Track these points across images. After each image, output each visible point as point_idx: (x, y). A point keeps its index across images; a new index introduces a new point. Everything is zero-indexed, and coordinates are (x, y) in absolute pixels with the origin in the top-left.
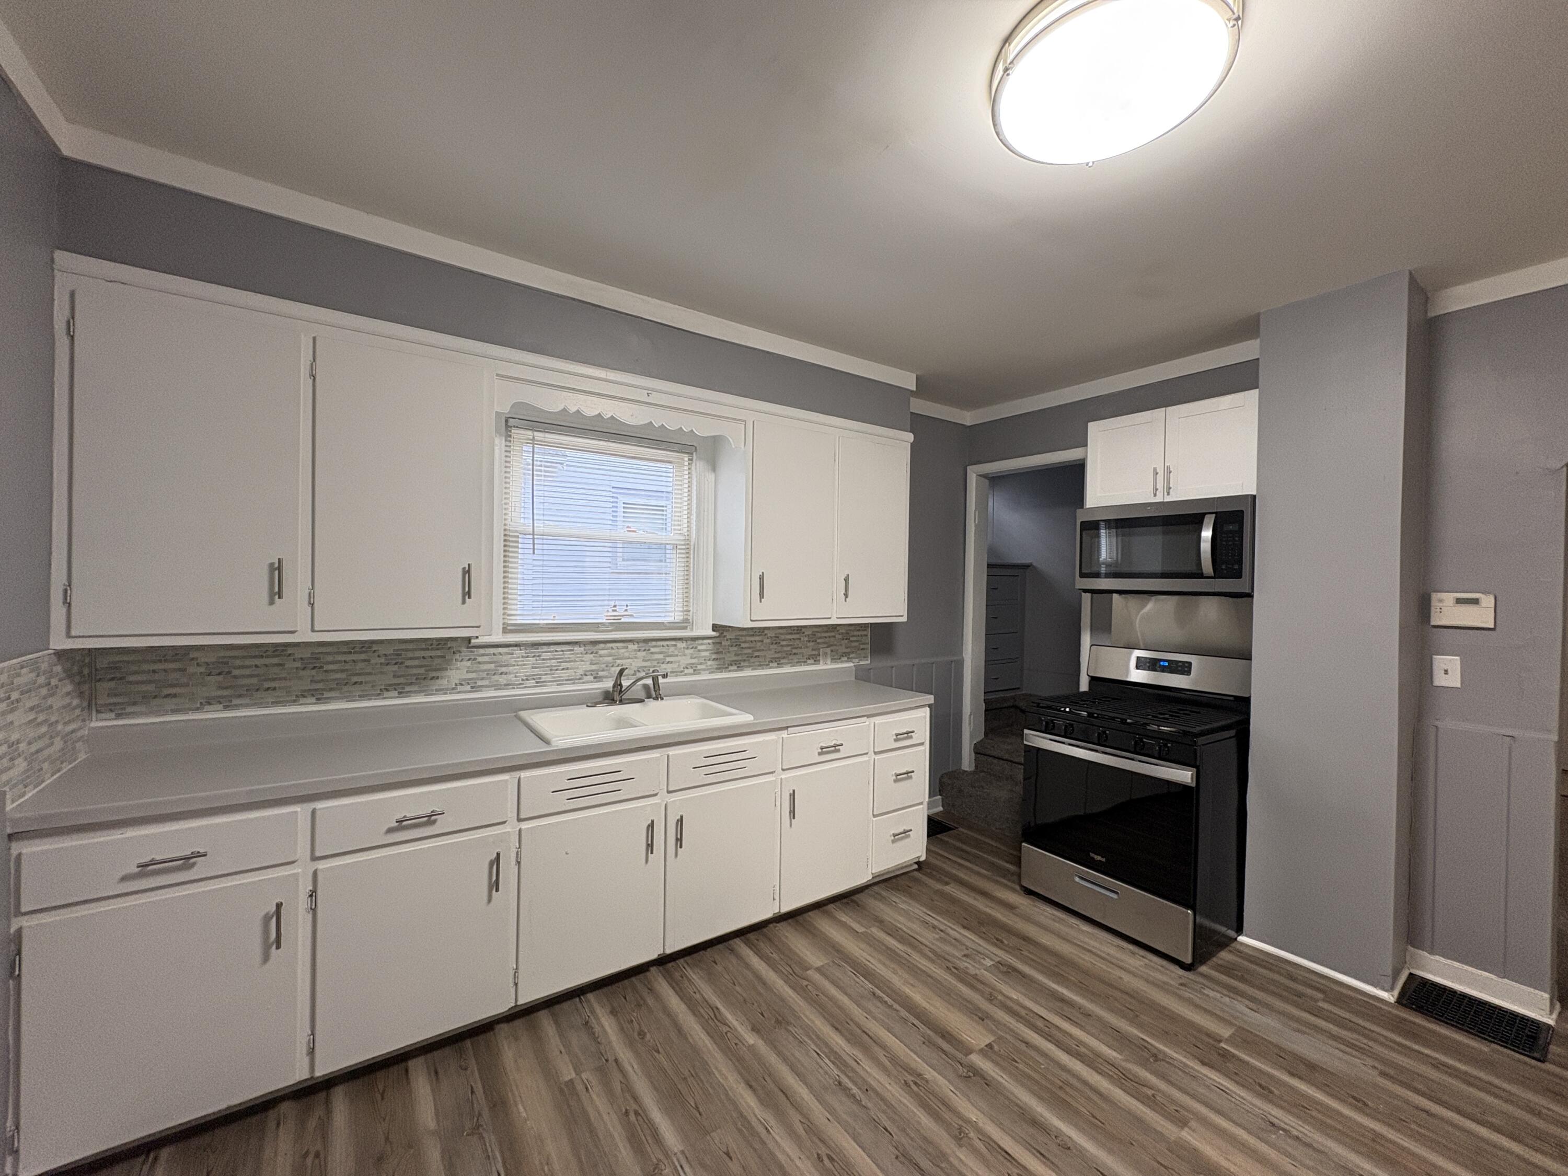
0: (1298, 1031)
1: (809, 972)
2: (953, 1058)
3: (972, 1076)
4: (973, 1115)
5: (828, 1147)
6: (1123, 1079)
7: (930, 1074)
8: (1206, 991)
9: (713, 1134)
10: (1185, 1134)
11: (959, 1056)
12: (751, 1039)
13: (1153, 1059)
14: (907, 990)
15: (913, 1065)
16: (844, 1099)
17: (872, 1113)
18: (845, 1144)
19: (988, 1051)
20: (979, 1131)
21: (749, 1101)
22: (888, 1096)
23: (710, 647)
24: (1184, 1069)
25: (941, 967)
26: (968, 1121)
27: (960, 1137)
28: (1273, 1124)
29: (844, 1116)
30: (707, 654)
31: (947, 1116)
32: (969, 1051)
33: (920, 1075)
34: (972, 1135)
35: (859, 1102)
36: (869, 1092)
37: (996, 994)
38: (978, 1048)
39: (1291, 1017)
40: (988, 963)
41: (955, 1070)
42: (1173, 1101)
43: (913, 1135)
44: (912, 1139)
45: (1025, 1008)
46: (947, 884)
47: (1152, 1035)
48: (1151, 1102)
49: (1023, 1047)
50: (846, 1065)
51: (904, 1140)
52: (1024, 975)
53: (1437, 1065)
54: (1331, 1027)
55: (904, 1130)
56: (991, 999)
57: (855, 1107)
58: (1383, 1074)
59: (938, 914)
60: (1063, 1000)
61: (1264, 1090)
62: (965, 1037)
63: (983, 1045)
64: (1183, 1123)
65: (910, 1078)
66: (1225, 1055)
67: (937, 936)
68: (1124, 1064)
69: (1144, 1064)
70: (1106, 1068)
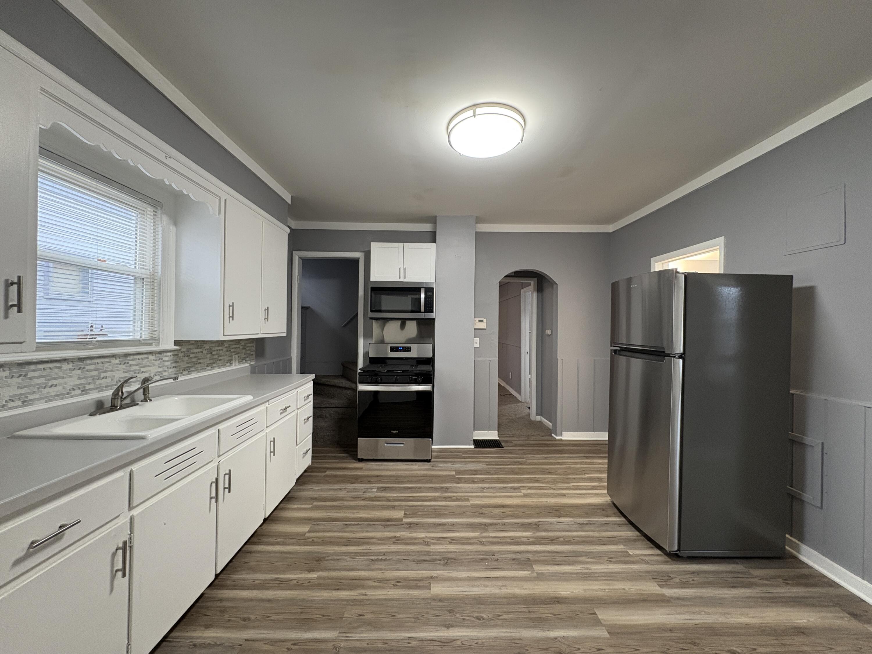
0: (466, 464)
1: (306, 535)
2: (398, 525)
3: (410, 526)
4: (423, 535)
5: (393, 580)
6: (446, 499)
7: (398, 534)
8: (439, 465)
9: (345, 616)
10: (471, 502)
11: (400, 523)
12: (314, 575)
13: (447, 489)
14: (357, 515)
15: (390, 536)
16: (380, 563)
17: (394, 559)
18: (398, 574)
19: (406, 516)
20: (430, 538)
21: (344, 594)
22: (393, 550)
23: (171, 358)
24: (455, 487)
25: (361, 501)
26: (423, 538)
27: (427, 544)
28: (482, 488)
29: (387, 567)
30: (169, 363)
31: (417, 541)
32: (401, 520)
33: (395, 537)
34: (429, 540)
35: (385, 560)
36: (386, 554)
37: (389, 498)
38: (402, 517)
39: (462, 462)
40: (376, 490)
41: (404, 528)
42: (461, 496)
43: (414, 554)
44: (415, 555)
45: (403, 497)
46: (325, 472)
47: (441, 483)
48: (457, 500)
49: (414, 508)
50: (367, 553)
51: (414, 557)
52: (391, 488)
53: (492, 457)
54: (470, 460)
55: (409, 555)
56: (388, 500)
57: (386, 562)
58: (487, 465)
59: (335, 484)
60: (409, 488)
61: (473, 481)
62: (395, 516)
63: (403, 515)
64: (468, 500)
65: (393, 540)
66: (459, 478)
67: (346, 492)
68: (442, 495)
69: (446, 492)
70: (440, 499)
